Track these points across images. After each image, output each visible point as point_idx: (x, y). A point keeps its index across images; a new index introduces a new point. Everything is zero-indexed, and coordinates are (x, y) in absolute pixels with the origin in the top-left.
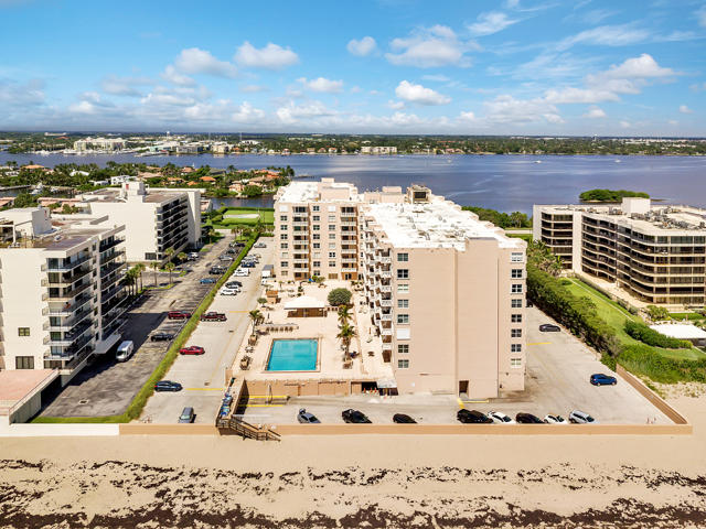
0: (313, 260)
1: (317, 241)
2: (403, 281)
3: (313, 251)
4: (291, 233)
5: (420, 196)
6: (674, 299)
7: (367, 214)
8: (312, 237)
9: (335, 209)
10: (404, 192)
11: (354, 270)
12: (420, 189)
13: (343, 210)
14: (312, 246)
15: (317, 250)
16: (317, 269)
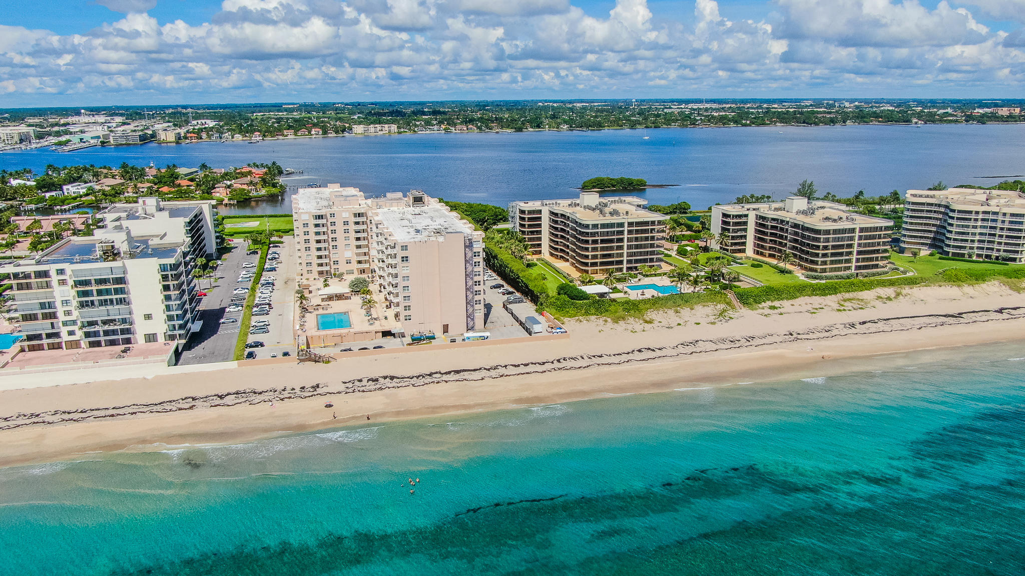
0: (332, 260)
1: (334, 243)
2: (405, 264)
3: (332, 251)
4: (313, 238)
5: (418, 200)
6: (603, 270)
7: (376, 218)
8: (330, 240)
9: (347, 215)
10: (405, 196)
11: (367, 266)
12: (418, 194)
13: (355, 215)
14: (331, 247)
15: (335, 251)
16: (336, 266)
